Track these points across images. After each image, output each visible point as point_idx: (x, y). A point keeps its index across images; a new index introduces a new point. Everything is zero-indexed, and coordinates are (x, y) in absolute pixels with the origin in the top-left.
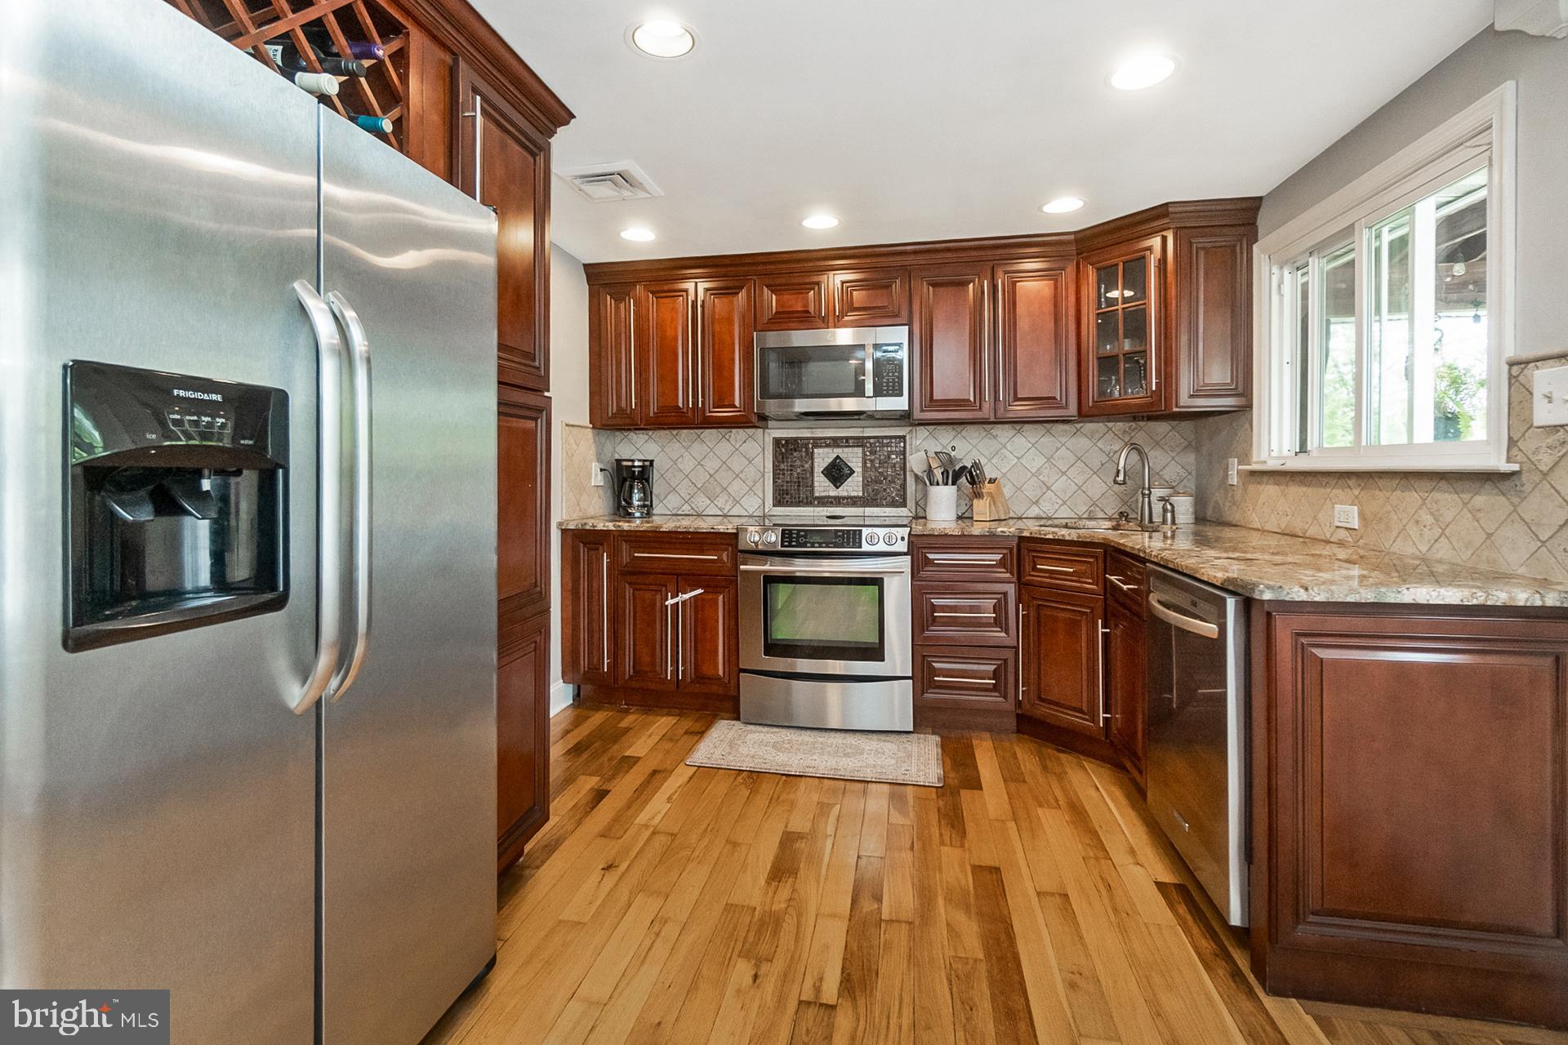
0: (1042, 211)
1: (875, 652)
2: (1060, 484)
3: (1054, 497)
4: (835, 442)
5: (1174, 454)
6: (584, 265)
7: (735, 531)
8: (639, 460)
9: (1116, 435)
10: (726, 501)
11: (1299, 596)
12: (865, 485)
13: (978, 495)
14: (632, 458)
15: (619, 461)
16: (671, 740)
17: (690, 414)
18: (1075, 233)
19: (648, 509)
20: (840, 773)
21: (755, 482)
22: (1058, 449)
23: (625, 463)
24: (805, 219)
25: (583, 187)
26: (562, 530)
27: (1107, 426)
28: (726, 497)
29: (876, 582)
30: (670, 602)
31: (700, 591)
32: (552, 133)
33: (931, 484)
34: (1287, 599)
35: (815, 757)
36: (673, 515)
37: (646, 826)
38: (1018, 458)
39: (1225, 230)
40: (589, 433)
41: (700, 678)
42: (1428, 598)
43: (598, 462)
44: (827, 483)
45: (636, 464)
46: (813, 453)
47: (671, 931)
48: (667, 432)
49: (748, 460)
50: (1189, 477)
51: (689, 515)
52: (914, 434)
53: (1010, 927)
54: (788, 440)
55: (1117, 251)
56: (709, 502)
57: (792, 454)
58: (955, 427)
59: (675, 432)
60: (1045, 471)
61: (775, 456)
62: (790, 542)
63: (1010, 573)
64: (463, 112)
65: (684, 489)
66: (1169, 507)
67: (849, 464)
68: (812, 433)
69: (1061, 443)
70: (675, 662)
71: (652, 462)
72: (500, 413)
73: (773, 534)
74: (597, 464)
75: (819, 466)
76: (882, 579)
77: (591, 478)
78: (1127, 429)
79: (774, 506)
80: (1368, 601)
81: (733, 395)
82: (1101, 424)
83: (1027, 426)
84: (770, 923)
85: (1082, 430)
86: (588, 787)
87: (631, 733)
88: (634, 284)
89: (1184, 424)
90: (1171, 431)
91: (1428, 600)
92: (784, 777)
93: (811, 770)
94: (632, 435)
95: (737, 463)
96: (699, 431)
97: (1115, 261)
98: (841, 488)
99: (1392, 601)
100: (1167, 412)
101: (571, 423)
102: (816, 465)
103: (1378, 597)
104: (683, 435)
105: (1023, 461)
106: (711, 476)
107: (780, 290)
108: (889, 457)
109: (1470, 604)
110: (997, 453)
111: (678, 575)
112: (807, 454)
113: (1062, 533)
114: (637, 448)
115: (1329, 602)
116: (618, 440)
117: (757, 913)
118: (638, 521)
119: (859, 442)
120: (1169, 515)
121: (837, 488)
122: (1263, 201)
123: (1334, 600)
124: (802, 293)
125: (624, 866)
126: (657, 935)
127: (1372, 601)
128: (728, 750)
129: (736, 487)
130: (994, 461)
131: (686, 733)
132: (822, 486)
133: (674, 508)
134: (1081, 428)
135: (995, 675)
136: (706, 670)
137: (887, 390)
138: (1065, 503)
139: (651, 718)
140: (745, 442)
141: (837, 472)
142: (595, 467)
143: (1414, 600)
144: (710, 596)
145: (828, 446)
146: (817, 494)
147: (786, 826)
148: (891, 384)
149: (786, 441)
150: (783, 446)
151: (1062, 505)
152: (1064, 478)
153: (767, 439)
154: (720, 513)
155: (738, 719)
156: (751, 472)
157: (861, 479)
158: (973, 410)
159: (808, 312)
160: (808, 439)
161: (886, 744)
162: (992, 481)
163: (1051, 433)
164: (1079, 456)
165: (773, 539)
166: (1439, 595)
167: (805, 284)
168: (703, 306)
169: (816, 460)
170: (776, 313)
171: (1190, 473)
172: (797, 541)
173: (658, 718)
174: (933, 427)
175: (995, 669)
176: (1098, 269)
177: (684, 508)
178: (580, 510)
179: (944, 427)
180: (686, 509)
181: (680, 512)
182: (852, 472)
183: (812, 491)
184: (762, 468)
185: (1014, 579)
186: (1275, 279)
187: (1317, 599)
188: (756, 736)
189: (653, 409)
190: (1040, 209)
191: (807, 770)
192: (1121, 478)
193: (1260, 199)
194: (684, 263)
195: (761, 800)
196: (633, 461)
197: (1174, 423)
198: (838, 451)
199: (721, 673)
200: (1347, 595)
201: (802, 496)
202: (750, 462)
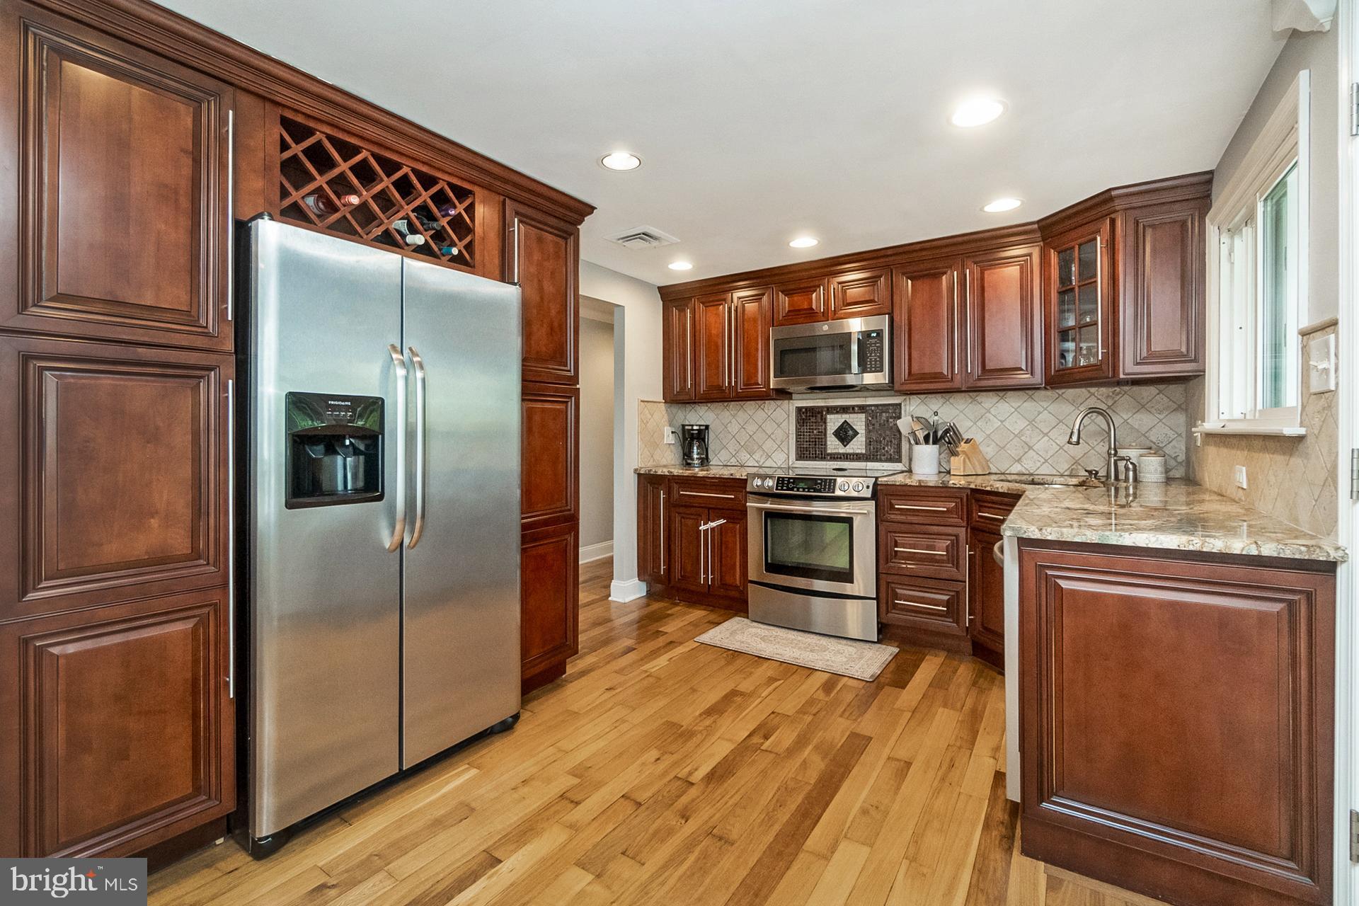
0: (984, 212)
1: (847, 576)
2: (1042, 444)
3: (1036, 457)
4: (844, 410)
5: (1161, 417)
6: (659, 288)
7: (746, 477)
8: (697, 425)
9: (1098, 399)
10: (761, 456)
11: (1034, 535)
12: (869, 443)
13: (954, 453)
14: (692, 424)
15: (683, 426)
16: (693, 625)
17: (727, 391)
18: (1038, 222)
19: (705, 461)
20: (799, 661)
21: (782, 442)
22: (1040, 413)
23: (687, 427)
24: (791, 241)
25: (624, 244)
26: (638, 474)
27: (1089, 392)
28: (761, 453)
29: (848, 521)
30: (702, 528)
31: (722, 521)
32: (581, 222)
33: (917, 444)
34: (1024, 536)
35: (787, 649)
36: (724, 466)
37: (646, 671)
38: (1002, 422)
39: (1177, 206)
40: (663, 406)
41: (724, 585)
42: (1148, 542)
43: (670, 426)
44: (838, 442)
45: (695, 428)
46: (826, 419)
47: (624, 727)
48: (720, 404)
49: (777, 424)
50: (1179, 438)
51: (735, 466)
52: (908, 402)
53: (848, 772)
54: (806, 408)
55: (1073, 234)
56: (749, 456)
57: (810, 419)
58: (944, 395)
59: (726, 404)
60: (1028, 433)
61: (798, 422)
62: (782, 487)
63: (961, 519)
64: (509, 229)
65: (732, 446)
66: (1131, 466)
67: (854, 427)
68: (825, 402)
69: (1043, 407)
70: (706, 572)
71: (707, 427)
72: (523, 400)
73: (770, 480)
74: (669, 428)
75: (830, 429)
76: (852, 518)
77: (664, 438)
78: (1111, 394)
79: (796, 460)
80: (1093, 542)
81: (756, 376)
82: (1083, 390)
83: (1010, 393)
84: (687, 735)
85: (1064, 396)
86: (626, 644)
87: (671, 618)
88: (690, 298)
89: (1172, 387)
90: (1158, 394)
91: (1147, 544)
92: (757, 658)
93: (778, 656)
94: (697, 407)
95: (769, 426)
96: (742, 403)
97: (1073, 244)
98: (848, 447)
99: (1115, 543)
100: (1115, 379)
101: (646, 400)
102: (828, 428)
103: (1102, 539)
104: (731, 406)
105: (1006, 424)
106: (751, 436)
107: (791, 294)
108: (888, 421)
109: (1185, 549)
110: (982, 417)
111: (709, 509)
112: (822, 419)
113: (998, 486)
114: (697, 417)
115: (1060, 541)
116: (688, 410)
117: (682, 728)
118: (697, 470)
119: (862, 409)
120: (1131, 473)
121: (845, 446)
122: (1215, 174)
123: (1063, 540)
124: (808, 295)
125: (617, 691)
126: (616, 727)
127: (1096, 542)
128: (728, 636)
129: (769, 445)
130: (979, 423)
131: (708, 622)
132: (833, 445)
133: (725, 461)
134: (1063, 393)
135: (948, 604)
136: (729, 580)
137: (871, 368)
138: (1046, 461)
139: (691, 610)
140: (775, 410)
141: (845, 434)
142: (667, 430)
143: (1134, 543)
144: (731, 525)
145: (837, 413)
146: (829, 451)
147: (736, 687)
148: (873, 363)
149: (806, 410)
150: (803, 413)
151: (1044, 463)
152: (1046, 438)
153: (791, 408)
154: (757, 465)
155: (748, 618)
156: (779, 434)
157: (864, 439)
158: (944, 382)
159: (812, 309)
160: (822, 407)
161: (849, 648)
162: (968, 441)
163: (1032, 398)
164: (1061, 418)
165: (771, 484)
166: (1157, 540)
167: (810, 287)
168: (736, 311)
169: (828, 424)
170: (789, 311)
171: (1180, 435)
172: (787, 487)
173: (695, 611)
174: (925, 396)
175: (949, 599)
176: (1059, 253)
177: (731, 461)
178: (654, 460)
179: (933, 395)
180: (733, 461)
181: (729, 464)
182: (856, 433)
183: (825, 449)
184: (787, 430)
185: (965, 524)
186: (1225, 249)
187: (1049, 538)
188: (754, 630)
189: (703, 388)
190: (982, 210)
191: (775, 656)
192: (1075, 439)
193: (1211, 172)
194: (734, 278)
195: (731, 668)
196: (692, 426)
197: (1162, 387)
198: (845, 417)
199: (738, 583)
200: (1074, 536)
201: (817, 452)
202: (779, 426)
